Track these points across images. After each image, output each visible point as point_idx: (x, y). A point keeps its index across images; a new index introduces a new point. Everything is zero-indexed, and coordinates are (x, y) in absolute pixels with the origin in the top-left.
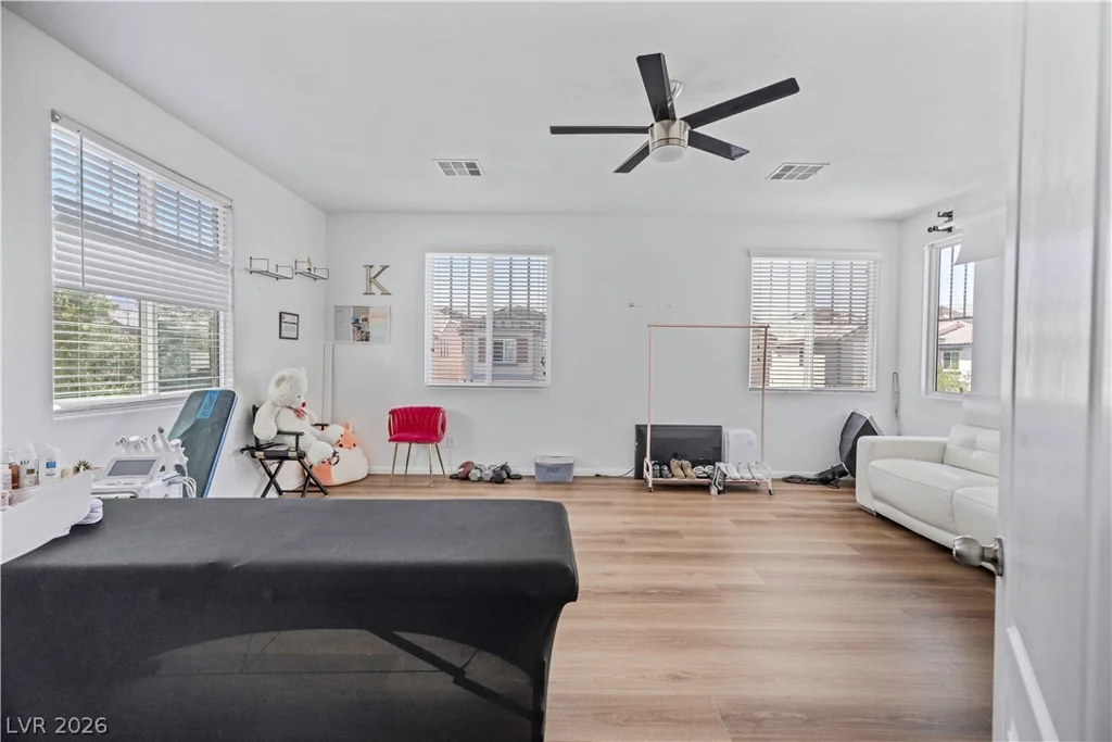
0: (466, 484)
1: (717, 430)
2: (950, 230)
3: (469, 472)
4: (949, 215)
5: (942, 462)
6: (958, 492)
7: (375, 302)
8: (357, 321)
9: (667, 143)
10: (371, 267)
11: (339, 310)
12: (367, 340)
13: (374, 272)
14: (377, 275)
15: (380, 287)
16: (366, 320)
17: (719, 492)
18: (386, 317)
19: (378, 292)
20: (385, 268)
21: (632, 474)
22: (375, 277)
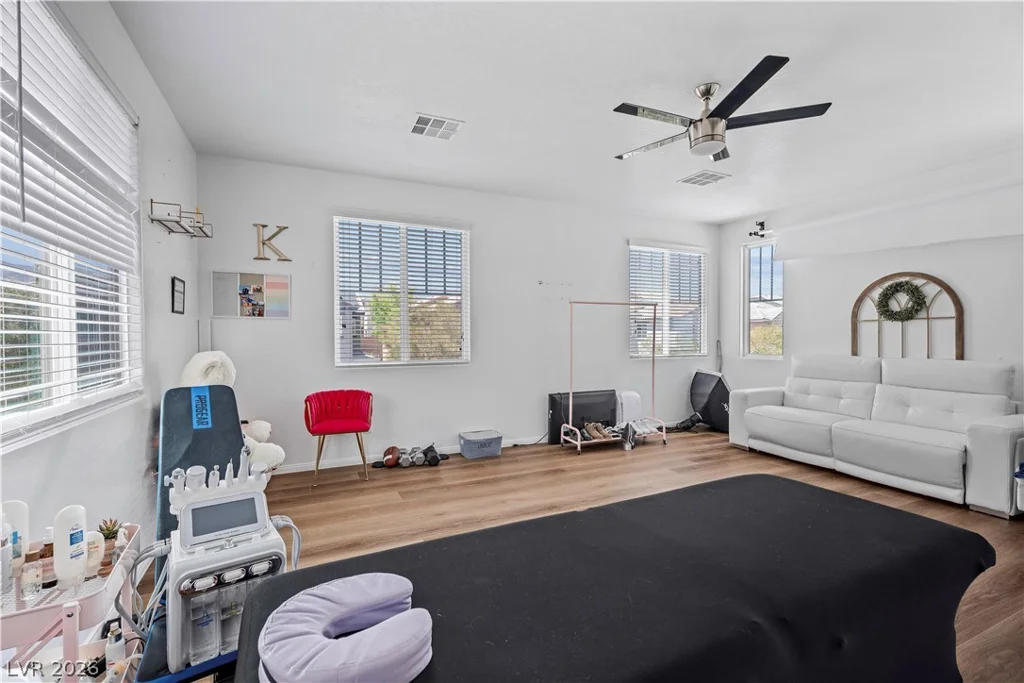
0: (396, 472)
1: (612, 394)
2: (762, 236)
3: (399, 458)
4: (762, 225)
5: (783, 405)
6: (834, 425)
7: (270, 269)
8: (246, 292)
9: (713, 139)
10: (264, 226)
11: (219, 277)
12: (261, 314)
13: (268, 233)
14: (273, 236)
15: (276, 251)
16: (259, 290)
17: (632, 448)
18: (287, 288)
19: (274, 257)
20: (281, 229)
21: (545, 440)
22: (269, 239)
